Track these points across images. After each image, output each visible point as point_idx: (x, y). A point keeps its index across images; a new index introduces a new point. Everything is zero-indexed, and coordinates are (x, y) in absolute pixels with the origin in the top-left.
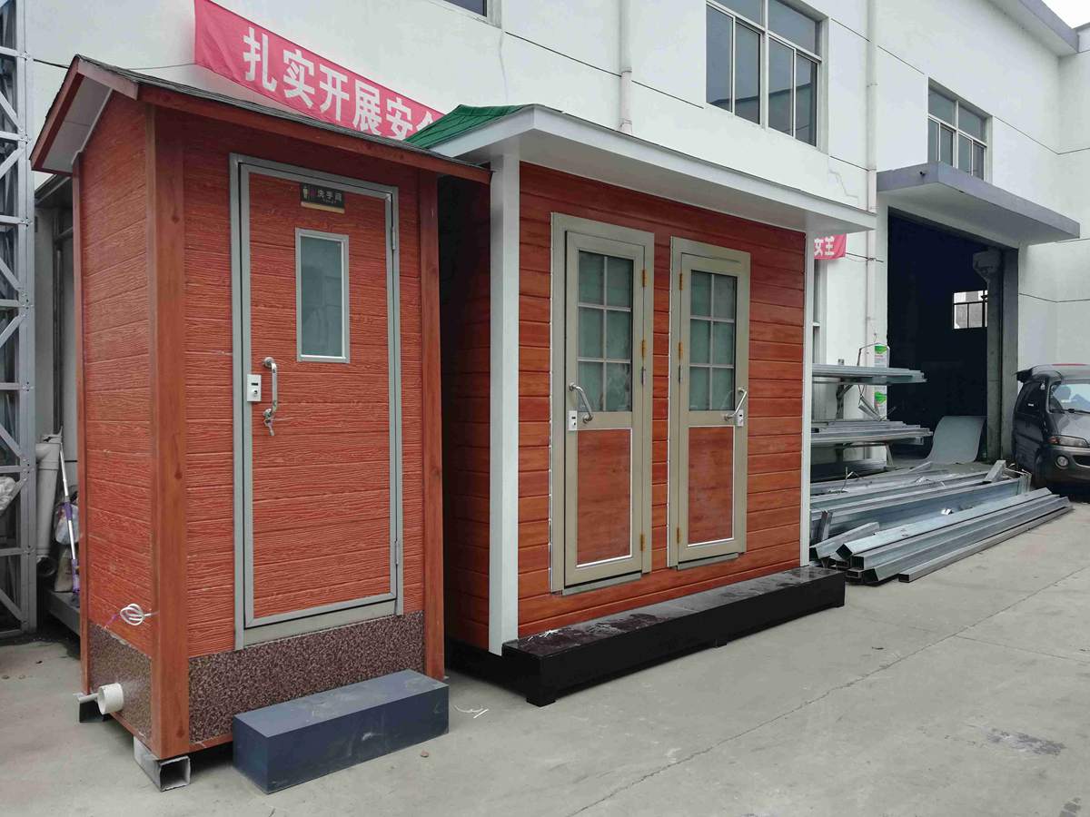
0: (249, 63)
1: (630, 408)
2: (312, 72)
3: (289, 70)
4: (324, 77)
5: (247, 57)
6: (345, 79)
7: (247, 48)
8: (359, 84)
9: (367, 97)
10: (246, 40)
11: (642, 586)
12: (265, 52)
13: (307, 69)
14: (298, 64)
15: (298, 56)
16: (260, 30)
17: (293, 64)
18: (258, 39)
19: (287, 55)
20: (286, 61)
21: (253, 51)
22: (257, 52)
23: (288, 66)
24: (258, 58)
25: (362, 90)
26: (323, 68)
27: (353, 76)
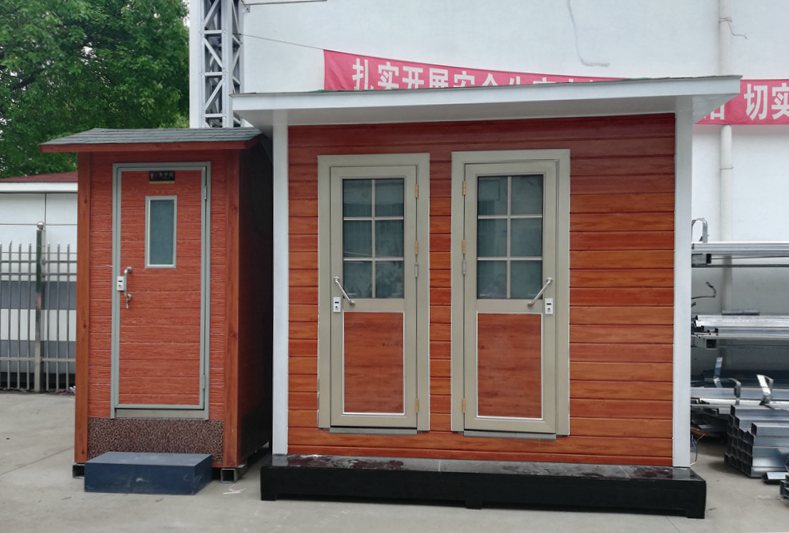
0: (355, 81)
1: (402, 296)
2: (397, 74)
3: (382, 77)
4: (406, 75)
5: (354, 77)
6: (421, 70)
7: (355, 72)
8: (432, 70)
9: (437, 78)
10: (354, 67)
11: (417, 441)
12: (367, 71)
13: (394, 73)
14: (388, 72)
15: (388, 66)
16: (362, 57)
17: (385, 73)
18: (362, 64)
19: (381, 67)
20: (380, 72)
21: (358, 72)
22: (361, 72)
23: (380, 75)
24: (362, 76)
25: (434, 74)
26: (405, 68)
27: (427, 67)
